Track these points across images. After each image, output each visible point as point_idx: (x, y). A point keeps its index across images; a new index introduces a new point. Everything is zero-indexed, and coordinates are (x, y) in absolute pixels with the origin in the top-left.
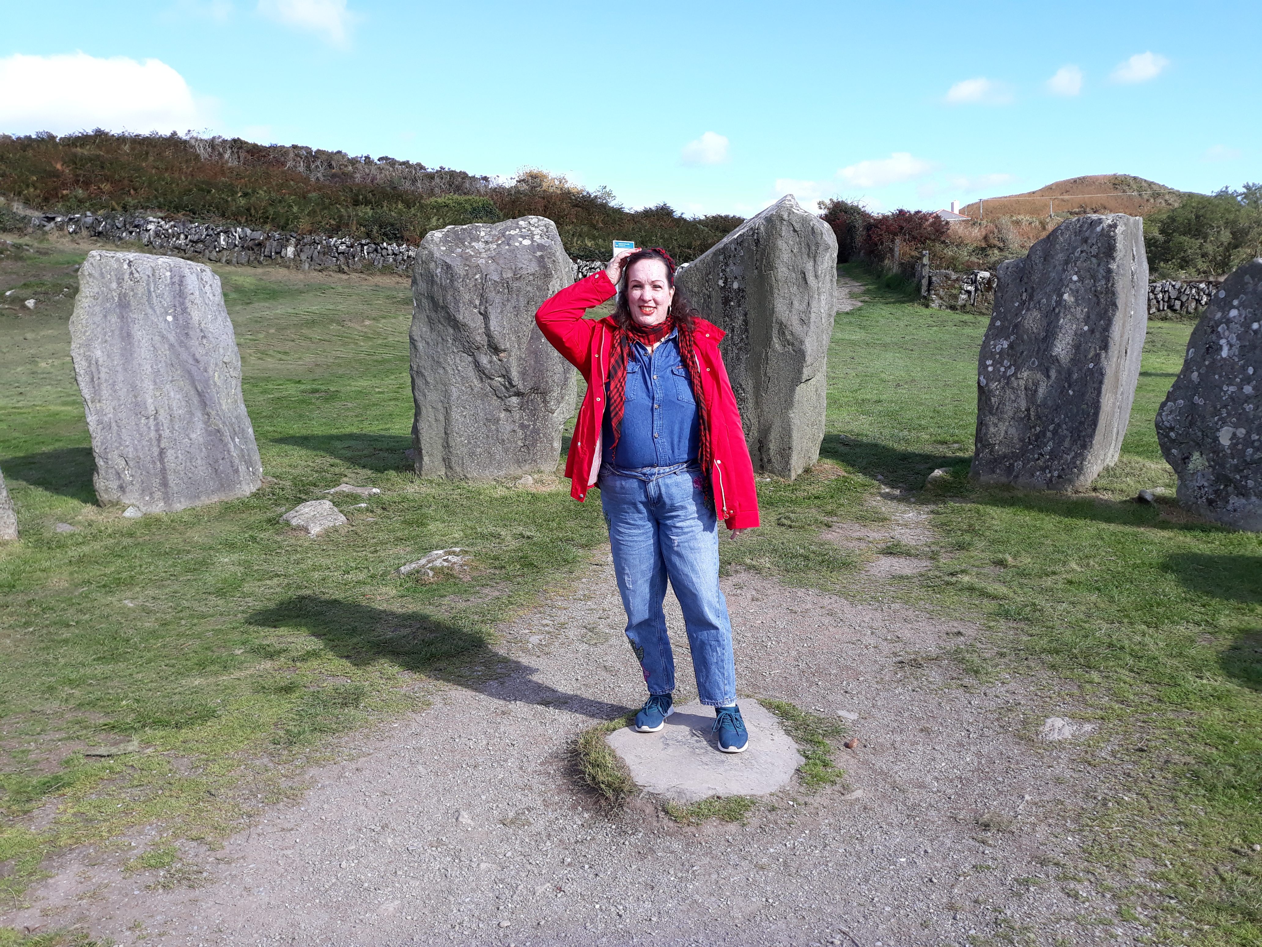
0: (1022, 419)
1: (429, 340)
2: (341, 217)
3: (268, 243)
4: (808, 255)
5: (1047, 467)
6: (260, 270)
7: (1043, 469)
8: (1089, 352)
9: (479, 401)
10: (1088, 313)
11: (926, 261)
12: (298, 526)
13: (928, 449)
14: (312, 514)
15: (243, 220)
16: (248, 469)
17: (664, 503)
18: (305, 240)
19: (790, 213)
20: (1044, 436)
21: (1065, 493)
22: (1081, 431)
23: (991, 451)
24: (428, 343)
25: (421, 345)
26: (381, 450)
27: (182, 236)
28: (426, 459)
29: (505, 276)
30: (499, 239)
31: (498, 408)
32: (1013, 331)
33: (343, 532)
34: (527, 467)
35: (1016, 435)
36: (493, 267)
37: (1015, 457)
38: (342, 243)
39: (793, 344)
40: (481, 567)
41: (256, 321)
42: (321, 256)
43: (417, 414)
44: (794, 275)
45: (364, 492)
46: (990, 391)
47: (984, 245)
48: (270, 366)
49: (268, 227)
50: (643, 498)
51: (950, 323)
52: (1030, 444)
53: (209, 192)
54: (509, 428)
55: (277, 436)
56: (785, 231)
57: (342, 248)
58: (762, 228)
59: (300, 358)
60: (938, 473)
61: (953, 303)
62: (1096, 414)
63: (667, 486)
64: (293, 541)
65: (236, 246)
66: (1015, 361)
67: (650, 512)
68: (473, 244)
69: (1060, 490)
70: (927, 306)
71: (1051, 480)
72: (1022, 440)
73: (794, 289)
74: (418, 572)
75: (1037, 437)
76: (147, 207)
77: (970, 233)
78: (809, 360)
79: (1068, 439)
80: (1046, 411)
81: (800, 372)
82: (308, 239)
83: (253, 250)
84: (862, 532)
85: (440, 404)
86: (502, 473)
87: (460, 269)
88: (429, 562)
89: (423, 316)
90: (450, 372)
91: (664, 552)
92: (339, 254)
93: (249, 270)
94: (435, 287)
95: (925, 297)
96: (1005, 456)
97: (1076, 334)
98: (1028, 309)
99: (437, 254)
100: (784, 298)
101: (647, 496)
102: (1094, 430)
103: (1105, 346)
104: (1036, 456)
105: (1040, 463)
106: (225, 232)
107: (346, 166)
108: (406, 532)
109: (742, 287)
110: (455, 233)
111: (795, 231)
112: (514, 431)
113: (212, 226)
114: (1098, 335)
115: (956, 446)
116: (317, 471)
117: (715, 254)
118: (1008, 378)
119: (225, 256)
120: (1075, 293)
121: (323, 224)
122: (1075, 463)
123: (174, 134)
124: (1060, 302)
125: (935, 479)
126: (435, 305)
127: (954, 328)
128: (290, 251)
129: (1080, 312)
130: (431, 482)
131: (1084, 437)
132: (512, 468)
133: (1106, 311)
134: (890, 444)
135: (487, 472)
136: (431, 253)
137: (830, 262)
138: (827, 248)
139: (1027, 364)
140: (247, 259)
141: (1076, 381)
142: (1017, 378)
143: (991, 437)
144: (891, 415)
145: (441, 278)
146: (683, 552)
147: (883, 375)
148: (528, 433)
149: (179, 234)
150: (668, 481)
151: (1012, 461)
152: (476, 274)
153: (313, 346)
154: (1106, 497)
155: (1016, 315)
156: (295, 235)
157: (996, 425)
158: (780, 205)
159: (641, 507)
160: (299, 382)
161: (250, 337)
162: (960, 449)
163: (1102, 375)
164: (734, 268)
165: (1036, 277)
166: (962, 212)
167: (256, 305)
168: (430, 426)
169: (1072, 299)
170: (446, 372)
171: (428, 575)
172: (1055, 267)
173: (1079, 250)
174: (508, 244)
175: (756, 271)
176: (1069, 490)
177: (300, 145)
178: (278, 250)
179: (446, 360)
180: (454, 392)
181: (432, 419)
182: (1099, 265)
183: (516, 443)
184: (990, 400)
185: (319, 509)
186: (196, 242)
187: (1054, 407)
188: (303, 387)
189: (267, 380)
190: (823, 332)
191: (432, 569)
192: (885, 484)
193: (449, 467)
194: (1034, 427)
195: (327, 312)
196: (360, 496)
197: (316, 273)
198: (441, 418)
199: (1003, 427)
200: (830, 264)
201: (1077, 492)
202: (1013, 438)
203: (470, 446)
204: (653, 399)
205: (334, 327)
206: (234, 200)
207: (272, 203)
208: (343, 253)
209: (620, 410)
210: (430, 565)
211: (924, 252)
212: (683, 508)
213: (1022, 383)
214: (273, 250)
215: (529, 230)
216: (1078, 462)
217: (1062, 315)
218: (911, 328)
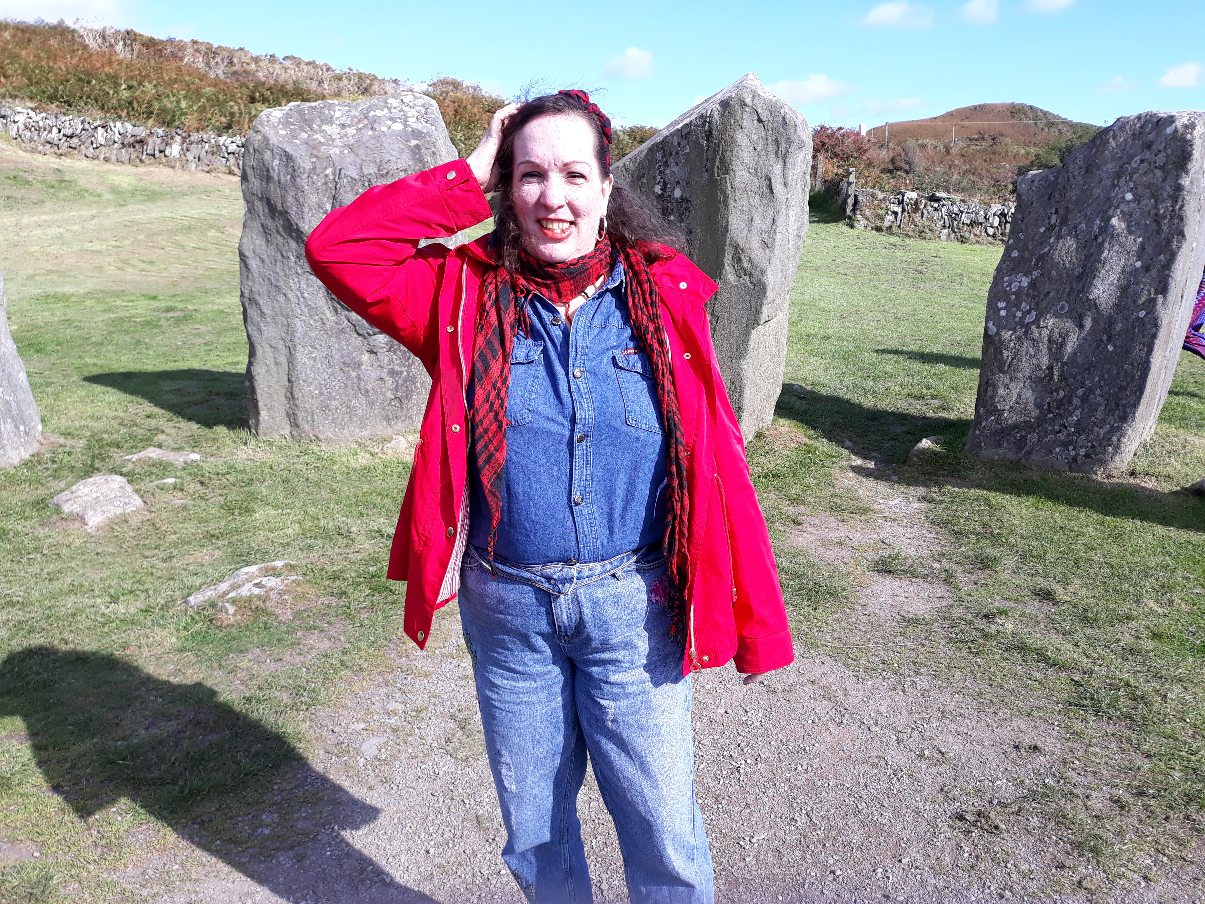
0: (1041, 379)
1: (265, 257)
2: (232, 114)
3: (150, 141)
4: (776, 154)
5: (1071, 442)
6: (142, 169)
7: (1065, 445)
8: (1140, 296)
9: (333, 339)
10: (1142, 244)
11: (852, 178)
12: (71, 514)
13: (901, 405)
14: (94, 495)
15: (124, 114)
16: (17, 427)
17: (589, 639)
18: (192, 138)
19: (755, 95)
20: (1070, 402)
21: (1094, 477)
22: (1120, 399)
23: (998, 420)
24: (263, 261)
25: (254, 263)
26: (217, 394)
27: (55, 130)
28: (264, 414)
29: (366, 172)
30: (360, 121)
31: (359, 349)
32: (1036, 264)
33: (135, 522)
34: (399, 426)
35: (1032, 400)
36: (350, 158)
37: (1028, 426)
38: (232, 142)
39: (751, 275)
40: (312, 592)
41: (125, 226)
42: (210, 156)
43: (252, 354)
44: (756, 182)
45: (178, 459)
46: (1002, 342)
47: (891, 167)
48: (129, 278)
49: (150, 122)
50: (544, 626)
51: (879, 246)
52: (1050, 411)
53: (89, 82)
54: (374, 375)
55: (96, 371)
56: (747, 121)
57: (233, 148)
58: (716, 116)
59: (165, 269)
60: (926, 443)
61: (879, 224)
62: (1144, 378)
63: (596, 604)
64: (60, 538)
65: (115, 142)
66: (1037, 304)
67: (555, 649)
68: (324, 127)
69: (1087, 472)
70: (852, 227)
71: (1075, 459)
72: (1038, 406)
73: (756, 201)
74: (213, 605)
75: (1060, 403)
76: (16, 97)
77: (878, 155)
78: (770, 294)
79: (1102, 408)
80: (1075, 371)
81: (758, 311)
82: (195, 137)
83: (134, 147)
84: (840, 533)
85: (281, 342)
86: (366, 433)
87: (305, 162)
88: (233, 588)
89: (256, 225)
90: (293, 299)
91: (585, 725)
92: (229, 154)
93: (130, 169)
94: (271, 185)
95: (850, 218)
96: (1016, 426)
97: (1123, 271)
98: (1059, 237)
99: (274, 140)
100: (742, 212)
101: (551, 622)
102: (1139, 399)
103: (1163, 289)
104: (1057, 428)
105: (1062, 436)
106: (103, 127)
107: (248, 64)
108: (223, 523)
109: (686, 195)
110: (301, 112)
111: (760, 121)
112: (382, 379)
113: (89, 119)
114: (1154, 273)
115: (936, 403)
116: (125, 425)
117: (651, 150)
118: (1027, 327)
119: (103, 152)
120: (1127, 217)
121: (213, 121)
122: (1110, 439)
123: (62, 22)
124: (1106, 229)
125: (923, 451)
126: (272, 209)
127: (884, 250)
128: (175, 150)
129: (1133, 243)
130: (271, 444)
131: (1124, 406)
132: (380, 427)
133: (1169, 242)
134: (855, 398)
135: (346, 431)
136: (266, 139)
137: (803, 166)
138: (801, 147)
139: (1054, 308)
140: (127, 157)
141: (1119, 333)
142: (1039, 327)
143: (999, 401)
144: (847, 357)
145: (279, 174)
146: (625, 734)
147: (822, 304)
148: (400, 382)
149: (51, 127)
150: (599, 593)
151: (1024, 433)
152: (326, 168)
153: (185, 255)
154: (1150, 486)
155: (1041, 244)
156: (180, 132)
157: (1007, 386)
158: (739, 86)
159: (539, 641)
160: (154, 298)
161: (114, 243)
162: (943, 408)
163: (1156, 326)
164: (676, 169)
165: (1072, 195)
166: (869, 133)
167: (130, 207)
168: (268, 371)
169: (1123, 225)
170: (287, 299)
171: (227, 612)
172: (1101, 181)
173: (1138, 158)
174: (372, 129)
175: (705, 175)
176: (1099, 473)
177: (200, 40)
178: (162, 149)
179: (286, 284)
180: (299, 326)
181: (270, 361)
182: (1164, 180)
183: (384, 394)
184: (1001, 353)
185: (104, 489)
186: (71, 137)
187: (1086, 366)
188: (156, 304)
189: (118, 294)
190: (789, 259)
191: (233, 602)
192: (856, 454)
193: (295, 425)
194: (1057, 390)
195: (208, 217)
196: (172, 465)
197: (204, 175)
198: (283, 360)
199: (1015, 389)
200: (804, 168)
201: (1109, 476)
202: (1027, 403)
203: (322, 398)
204: (573, 420)
205: (213, 233)
206: (116, 92)
207: (158, 97)
208: (233, 153)
209: (499, 448)
210: (232, 594)
211: (851, 170)
212: (628, 645)
213: (1045, 333)
214: (157, 148)
215: (402, 110)
216: (1115, 439)
217: (1107, 245)
218: (839, 250)
